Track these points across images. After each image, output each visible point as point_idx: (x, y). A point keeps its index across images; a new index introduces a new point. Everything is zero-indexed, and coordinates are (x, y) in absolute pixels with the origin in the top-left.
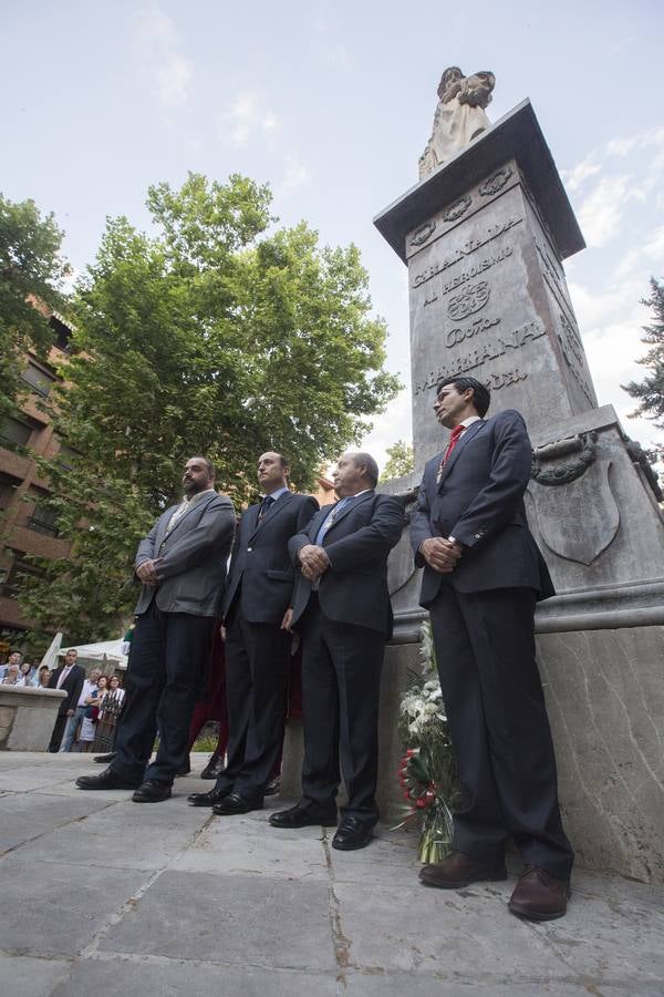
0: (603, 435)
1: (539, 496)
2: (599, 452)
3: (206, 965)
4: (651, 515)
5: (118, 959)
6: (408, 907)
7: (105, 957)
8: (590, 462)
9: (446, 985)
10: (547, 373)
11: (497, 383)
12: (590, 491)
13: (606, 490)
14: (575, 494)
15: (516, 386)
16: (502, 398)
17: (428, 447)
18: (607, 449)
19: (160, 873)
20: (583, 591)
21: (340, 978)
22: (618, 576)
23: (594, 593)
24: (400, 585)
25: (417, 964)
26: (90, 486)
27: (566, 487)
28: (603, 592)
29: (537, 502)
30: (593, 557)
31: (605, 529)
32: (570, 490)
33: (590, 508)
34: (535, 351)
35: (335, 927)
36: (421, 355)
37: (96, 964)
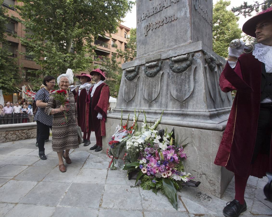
0: (197, 54)
1: (172, 76)
2: (194, 61)
3: (77, 208)
4: (203, 88)
5: (62, 207)
6: (118, 191)
7: (61, 206)
8: (189, 66)
9: (117, 211)
10: (185, 18)
11: (166, 21)
12: (187, 77)
13: (192, 77)
14: (182, 77)
15: (173, 23)
16: (167, 28)
17: (141, 47)
18: (196, 60)
19: (71, 183)
20: (178, 111)
21: (99, 210)
22: (189, 108)
23: (181, 112)
24: (130, 100)
25: (113, 207)
26: (40, 46)
27: (180, 74)
28: (183, 112)
29: (171, 78)
30: (183, 100)
31: (189, 91)
32: (181, 75)
33: (186, 83)
34: (182, 6)
35: (101, 198)
36: (140, 3)
37: (59, 208)
